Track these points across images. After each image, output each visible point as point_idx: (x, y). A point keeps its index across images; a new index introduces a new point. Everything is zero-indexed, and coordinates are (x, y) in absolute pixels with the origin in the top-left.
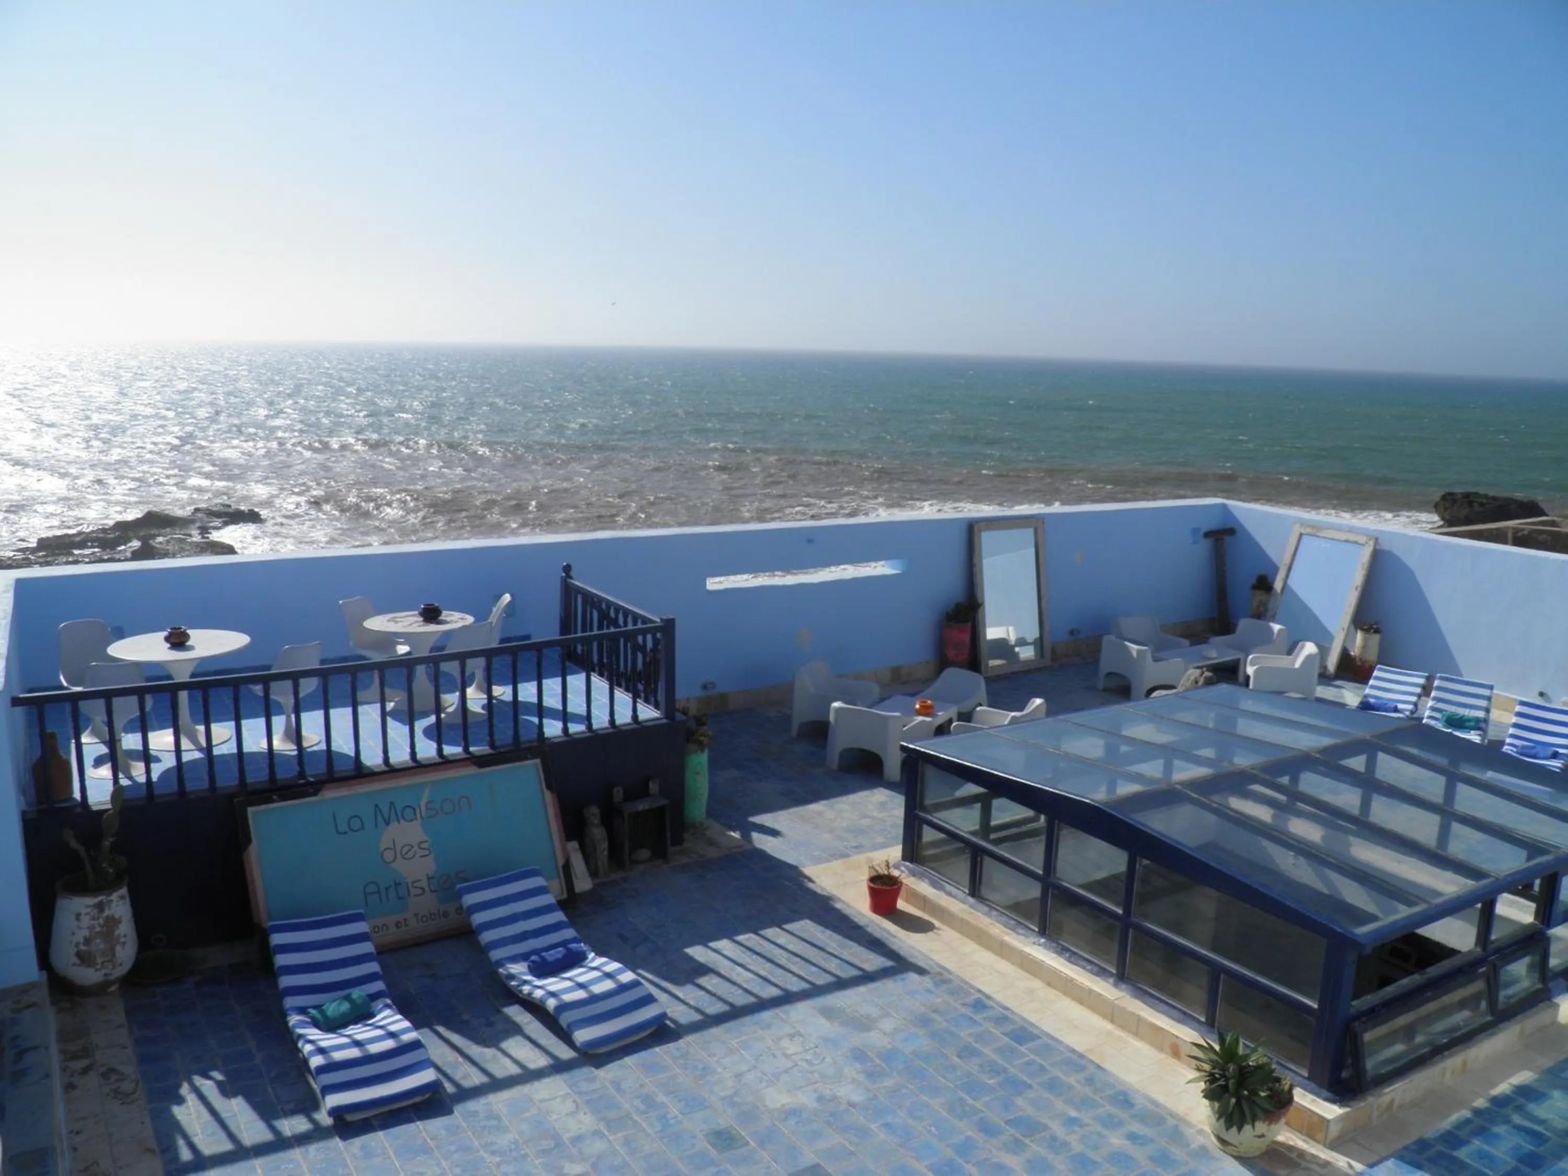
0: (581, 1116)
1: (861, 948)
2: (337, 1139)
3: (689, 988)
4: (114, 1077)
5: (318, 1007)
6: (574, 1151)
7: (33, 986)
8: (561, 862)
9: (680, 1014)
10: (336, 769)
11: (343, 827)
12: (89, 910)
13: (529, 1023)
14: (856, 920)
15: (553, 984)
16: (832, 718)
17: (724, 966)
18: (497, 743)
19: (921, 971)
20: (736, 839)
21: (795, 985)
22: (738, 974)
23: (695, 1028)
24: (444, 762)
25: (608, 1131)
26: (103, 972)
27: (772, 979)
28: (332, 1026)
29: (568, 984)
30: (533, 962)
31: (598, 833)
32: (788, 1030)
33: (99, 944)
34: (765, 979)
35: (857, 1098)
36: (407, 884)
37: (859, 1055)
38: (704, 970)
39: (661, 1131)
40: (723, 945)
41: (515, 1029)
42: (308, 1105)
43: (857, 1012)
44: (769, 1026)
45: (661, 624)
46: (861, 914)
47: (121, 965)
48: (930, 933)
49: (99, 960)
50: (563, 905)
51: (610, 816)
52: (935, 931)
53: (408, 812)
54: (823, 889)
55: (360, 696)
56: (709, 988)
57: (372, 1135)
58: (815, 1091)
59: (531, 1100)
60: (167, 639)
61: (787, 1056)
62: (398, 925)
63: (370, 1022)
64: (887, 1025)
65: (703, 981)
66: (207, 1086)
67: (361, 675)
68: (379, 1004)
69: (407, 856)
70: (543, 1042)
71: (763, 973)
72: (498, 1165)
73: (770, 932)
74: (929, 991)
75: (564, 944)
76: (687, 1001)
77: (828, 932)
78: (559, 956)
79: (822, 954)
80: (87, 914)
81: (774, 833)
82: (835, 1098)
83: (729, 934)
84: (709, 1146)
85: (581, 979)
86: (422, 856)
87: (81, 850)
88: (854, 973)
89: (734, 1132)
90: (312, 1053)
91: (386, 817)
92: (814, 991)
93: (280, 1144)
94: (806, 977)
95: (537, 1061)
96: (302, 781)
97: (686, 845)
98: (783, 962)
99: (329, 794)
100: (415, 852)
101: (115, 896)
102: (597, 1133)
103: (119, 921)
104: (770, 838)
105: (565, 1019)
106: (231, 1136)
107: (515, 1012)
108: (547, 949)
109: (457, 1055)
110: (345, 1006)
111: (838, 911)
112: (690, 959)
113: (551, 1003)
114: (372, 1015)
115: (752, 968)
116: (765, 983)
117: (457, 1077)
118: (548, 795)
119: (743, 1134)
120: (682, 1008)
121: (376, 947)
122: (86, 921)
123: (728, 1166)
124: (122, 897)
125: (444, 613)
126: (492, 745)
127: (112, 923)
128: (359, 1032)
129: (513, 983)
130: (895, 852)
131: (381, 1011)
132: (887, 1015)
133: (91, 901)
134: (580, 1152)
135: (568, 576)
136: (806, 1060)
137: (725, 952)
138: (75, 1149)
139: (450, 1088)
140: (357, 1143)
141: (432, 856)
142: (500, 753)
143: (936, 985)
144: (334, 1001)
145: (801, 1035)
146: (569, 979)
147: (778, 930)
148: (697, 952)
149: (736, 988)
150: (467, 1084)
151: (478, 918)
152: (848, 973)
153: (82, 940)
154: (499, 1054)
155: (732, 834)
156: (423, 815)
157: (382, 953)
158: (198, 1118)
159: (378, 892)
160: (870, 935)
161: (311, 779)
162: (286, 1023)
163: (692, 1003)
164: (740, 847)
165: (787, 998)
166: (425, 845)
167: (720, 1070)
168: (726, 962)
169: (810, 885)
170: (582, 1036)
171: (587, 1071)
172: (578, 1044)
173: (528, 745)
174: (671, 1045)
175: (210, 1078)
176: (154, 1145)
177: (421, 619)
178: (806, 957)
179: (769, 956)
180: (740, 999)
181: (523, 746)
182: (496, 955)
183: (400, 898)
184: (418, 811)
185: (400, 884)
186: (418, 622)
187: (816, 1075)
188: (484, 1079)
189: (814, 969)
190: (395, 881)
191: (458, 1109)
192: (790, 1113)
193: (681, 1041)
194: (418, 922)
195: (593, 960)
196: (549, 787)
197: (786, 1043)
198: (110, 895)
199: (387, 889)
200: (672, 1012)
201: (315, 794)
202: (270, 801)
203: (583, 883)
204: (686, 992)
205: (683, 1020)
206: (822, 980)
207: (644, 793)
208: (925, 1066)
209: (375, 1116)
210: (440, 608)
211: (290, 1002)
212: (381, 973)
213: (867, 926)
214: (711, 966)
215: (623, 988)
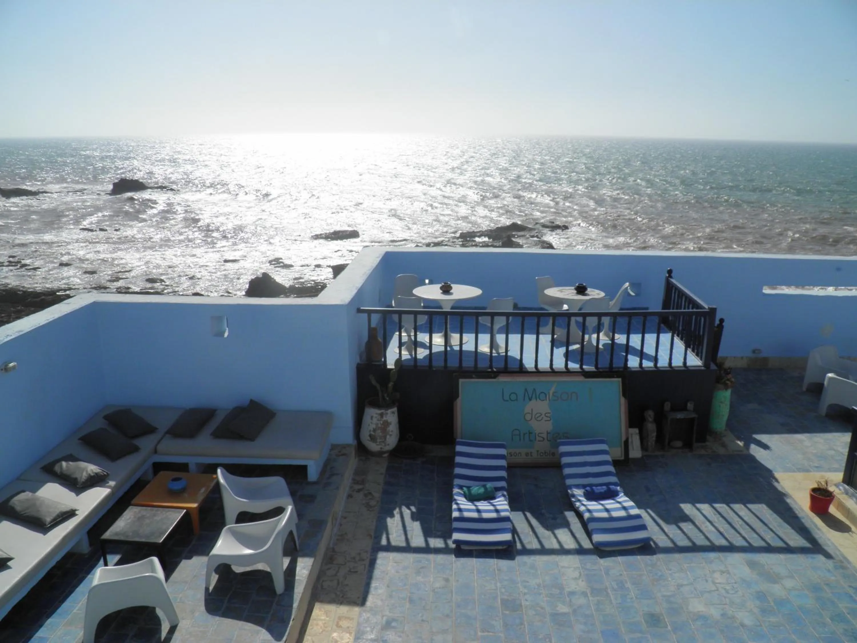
0: (580, 581)
1: (792, 531)
2: (453, 556)
3: (674, 527)
4: (370, 497)
5: (468, 488)
6: (568, 599)
7: (348, 445)
8: (624, 439)
9: (662, 541)
10: (509, 366)
11: (506, 397)
12: (377, 415)
13: (575, 523)
14: (797, 512)
15: (593, 505)
16: (826, 383)
17: (699, 519)
18: (599, 366)
19: (828, 556)
20: (740, 446)
21: (739, 542)
22: (706, 527)
23: (666, 551)
24: (568, 372)
25: (591, 594)
26: (380, 447)
27: (726, 534)
28: (472, 498)
29: (600, 507)
30: (586, 490)
31: (651, 427)
32: (722, 568)
33: (379, 433)
34: (721, 533)
35: (747, 622)
36: (536, 433)
37: (761, 596)
38: (686, 519)
39: (620, 603)
40: (705, 507)
41: (566, 525)
42: (446, 535)
43: (772, 569)
44: (711, 562)
45: (707, 310)
46: (802, 510)
47: (388, 445)
48: (846, 534)
49: (378, 440)
50: (616, 463)
51: (660, 419)
52: (850, 533)
53: (542, 395)
54: (783, 488)
55: (541, 329)
56: (685, 530)
57: (470, 559)
58: (723, 609)
59: (558, 566)
60: (441, 288)
61: (714, 583)
62: (527, 454)
63: (492, 501)
64: (789, 583)
65: (683, 525)
66: (407, 512)
67: (542, 319)
68: (500, 493)
69: (538, 419)
70: (578, 535)
71: (722, 530)
72: (525, 594)
73: (737, 507)
74: (829, 571)
75: (607, 484)
76: (669, 534)
77: (775, 516)
78: (602, 491)
79: (765, 528)
80: (376, 417)
81: (765, 447)
82: (733, 617)
83: (711, 501)
84: (643, 621)
85: (608, 507)
86: (546, 421)
87: (378, 387)
88: (781, 544)
89: (662, 618)
90: (455, 510)
91: (530, 396)
92: (750, 549)
93: (427, 550)
94: (748, 539)
95: (570, 544)
96: (490, 370)
97: (707, 443)
98: (737, 527)
99: (502, 379)
100: (543, 418)
101: (389, 411)
102: (584, 594)
103: (390, 424)
104: (762, 450)
105: (591, 526)
106: (407, 540)
107: (570, 516)
108: (597, 485)
109: (530, 530)
110: (482, 490)
111: (787, 504)
112: (682, 511)
113: (587, 515)
114: (494, 498)
115: (716, 525)
116: (721, 536)
117: (525, 542)
118: (623, 400)
119: (666, 620)
120: (664, 537)
121: (508, 464)
122: (375, 420)
123: (649, 636)
124: (393, 413)
125: (589, 289)
126: (596, 367)
127: (387, 424)
128: (483, 505)
129: (573, 499)
130: (840, 476)
131: (499, 497)
132: (792, 577)
133: (379, 412)
134: (570, 601)
135: (670, 276)
136: (725, 589)
137: (704, 512)
138: (341, 525)
139: (519, 546)
140: (463, 560)
141: (551, 421)
142: (600, 372)
143: (836, 568)
144: (477, 486)
145: (729, 573)
146: (602, 505)
147: (743, 506)
148: (687, 508)
149: (701, 534)
150: (528, 547)
151: (565, 460)
152: (777, 543)
153: (372, 429)
154: (552, 535)
155: (739, 442)
156: (550, 398)
157: (510, 468)
158: (397, 526)
159: (520, 435)
160: (802, 524)
161: (495, 370)
162: (452, 491)
163: (671, 536)
164: (741, 451)
165: (731, 548)
166: (548, 415)
167: (670, 579)
168: (702, 518)
169: (776, 484)
170: (598, 538)
171: (594, 558)
172: (594, 542)
173: (617, 370)
174: (648, 557)
175: (409, 509)
176: (373, 534)
177: (575, 292)
178: (754, 527)
179: (730, 520)
180: (700, 541)
181: (614, 370)
182: (569, 482)
183: (531, 441)
184: (548, 396)
185: (531, 433)
186: (573, 293)
187: (727, 600)
188: (538, 546)
189: (755, 536)
190: (529, 431)
191: (519, 559)
192: (700, 617)
193: (655, 556)
194: (538, 455)
195: (622, 497)
196: (624, 395)
197: (717, 575)
198: (387, 410)
199: (524, 434)
200: (657, 539)
201: (495, 377)
202: (471, 377)
203: (636, 452)
204: (671, 530)
205: (661, 544)
206: (757, 543)
207: (684, 408)
208: (804, 617)
209: (476, 550)
210: (587, 287)
211: (457, 481)
212: (506, 477)
213: (803, 518)
214: (692, 517)
215: (630, 517)
